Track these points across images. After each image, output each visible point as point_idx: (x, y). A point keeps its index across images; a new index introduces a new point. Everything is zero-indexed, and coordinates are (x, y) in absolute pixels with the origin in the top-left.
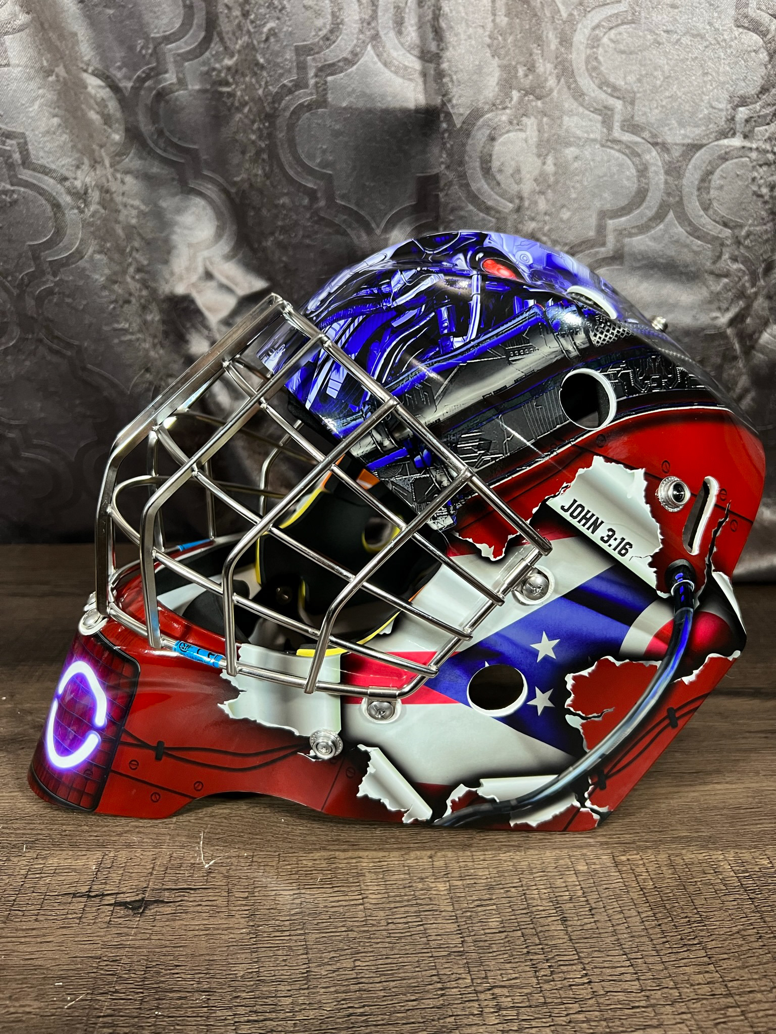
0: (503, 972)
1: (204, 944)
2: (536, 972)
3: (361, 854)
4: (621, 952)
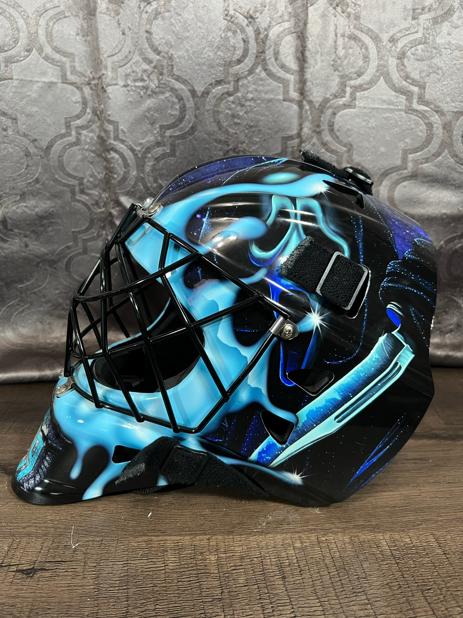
0: (244, 611)
1: (67, 596)
2: (263, 610)
3: (167, 538)
4: (316, 598)
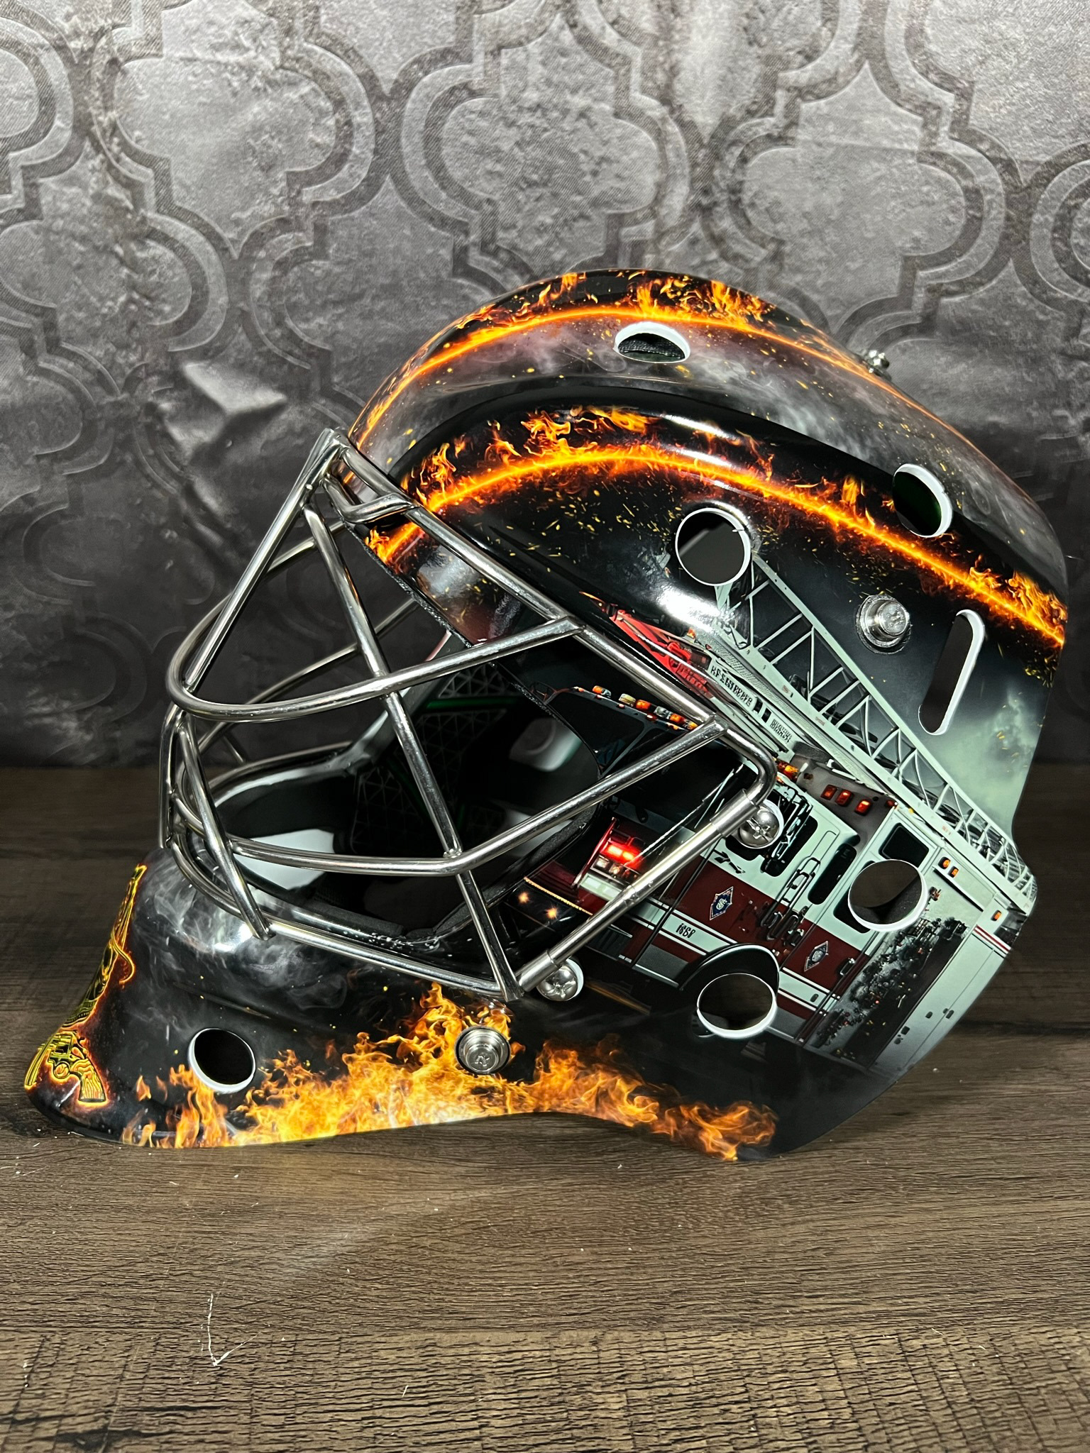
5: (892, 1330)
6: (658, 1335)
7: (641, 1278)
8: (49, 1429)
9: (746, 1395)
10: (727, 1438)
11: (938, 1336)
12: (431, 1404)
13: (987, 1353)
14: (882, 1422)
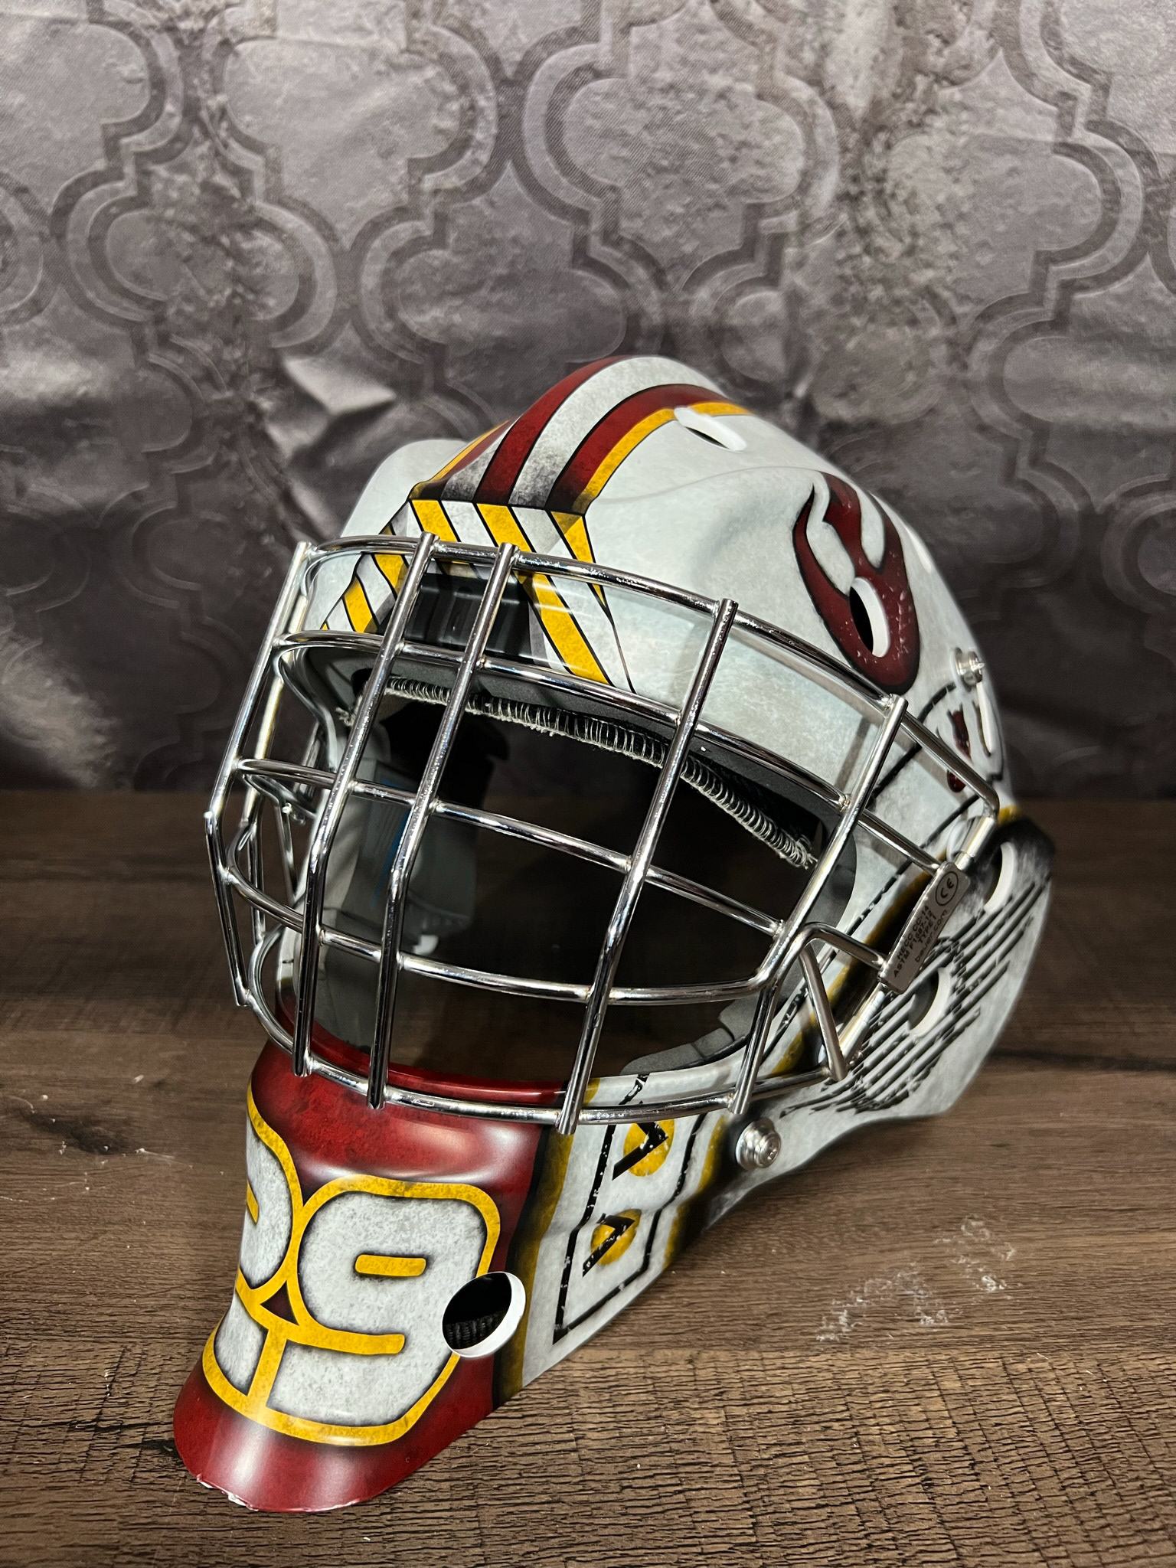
5: (996, 1354)
6: (756, 1355)
7: (735, 1301)
8: (134, 1436)
9: (846, 1414)
10: (830, 1454)
11: (1044, 1361)
12: (524, 1417)
13: (1095, 1377)
14: (988, 1442)
